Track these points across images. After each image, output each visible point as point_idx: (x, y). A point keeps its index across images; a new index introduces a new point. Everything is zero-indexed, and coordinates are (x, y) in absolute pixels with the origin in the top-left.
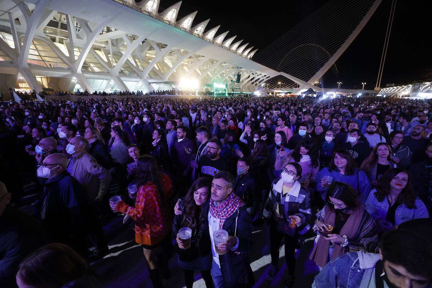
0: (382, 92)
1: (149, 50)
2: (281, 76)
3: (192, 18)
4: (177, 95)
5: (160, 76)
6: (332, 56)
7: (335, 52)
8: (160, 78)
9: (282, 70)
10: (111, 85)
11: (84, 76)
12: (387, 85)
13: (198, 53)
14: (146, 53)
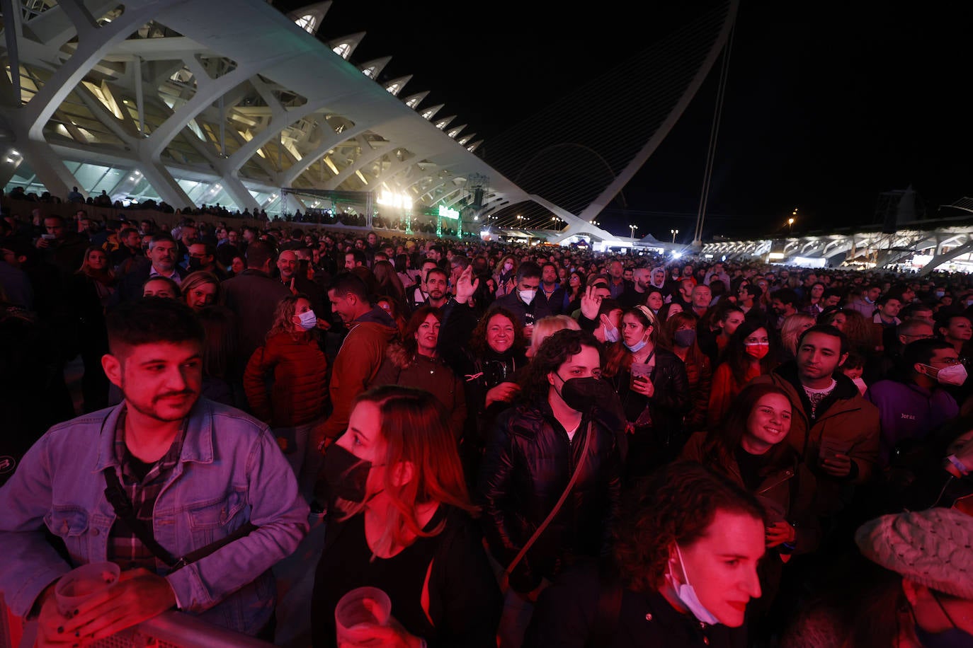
0: (706, 249)
1: (238, 106)
2: (531, 202)
3: (351, 46)
4: (370, 227)
5: (269, 175)
6: (617, 175)
7: (624, 165)
8: (271, 180)
9: (533, 190)
10: (131, 184)
11: (51, 149)
12: (715, 238)
13: (376, 131)
14: (232, 112)
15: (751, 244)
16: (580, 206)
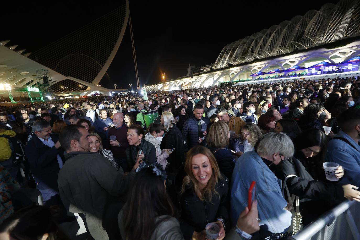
6: (103, 66)
15: (156, 85)
16: (91, 79)
